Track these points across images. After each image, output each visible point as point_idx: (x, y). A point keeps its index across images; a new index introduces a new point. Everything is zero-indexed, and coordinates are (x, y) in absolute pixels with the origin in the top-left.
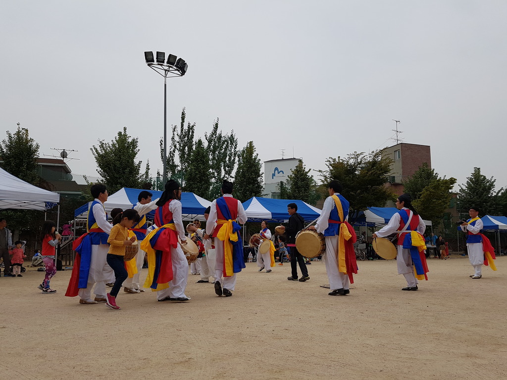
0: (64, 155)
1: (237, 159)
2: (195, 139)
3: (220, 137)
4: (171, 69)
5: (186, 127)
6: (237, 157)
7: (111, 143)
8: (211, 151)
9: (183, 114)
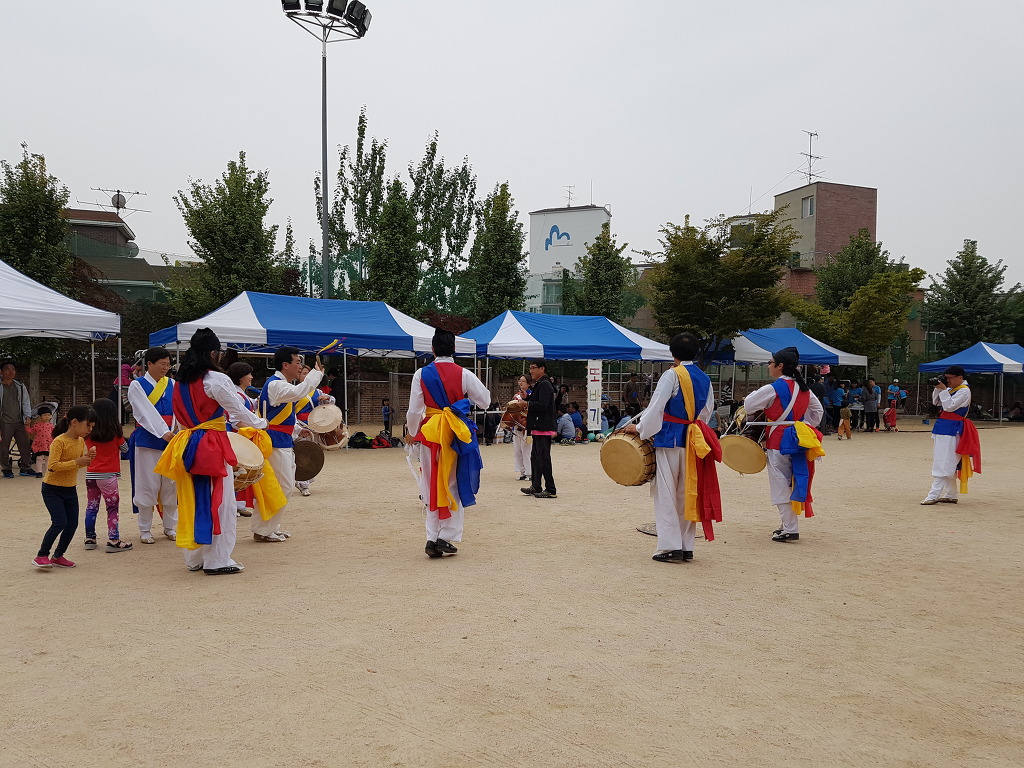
0: (119, 202)
1: (474, 219)
2: (388, 178)
3: (441, 171)
4: (336, 23)
5: (367, 150)
6: (474, 216)
7: (214, 186)
8: (420, 203)
9: (362, 121)
